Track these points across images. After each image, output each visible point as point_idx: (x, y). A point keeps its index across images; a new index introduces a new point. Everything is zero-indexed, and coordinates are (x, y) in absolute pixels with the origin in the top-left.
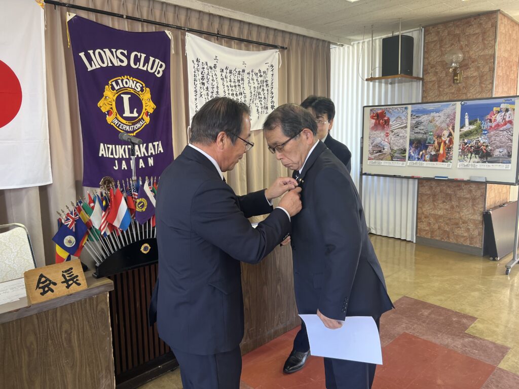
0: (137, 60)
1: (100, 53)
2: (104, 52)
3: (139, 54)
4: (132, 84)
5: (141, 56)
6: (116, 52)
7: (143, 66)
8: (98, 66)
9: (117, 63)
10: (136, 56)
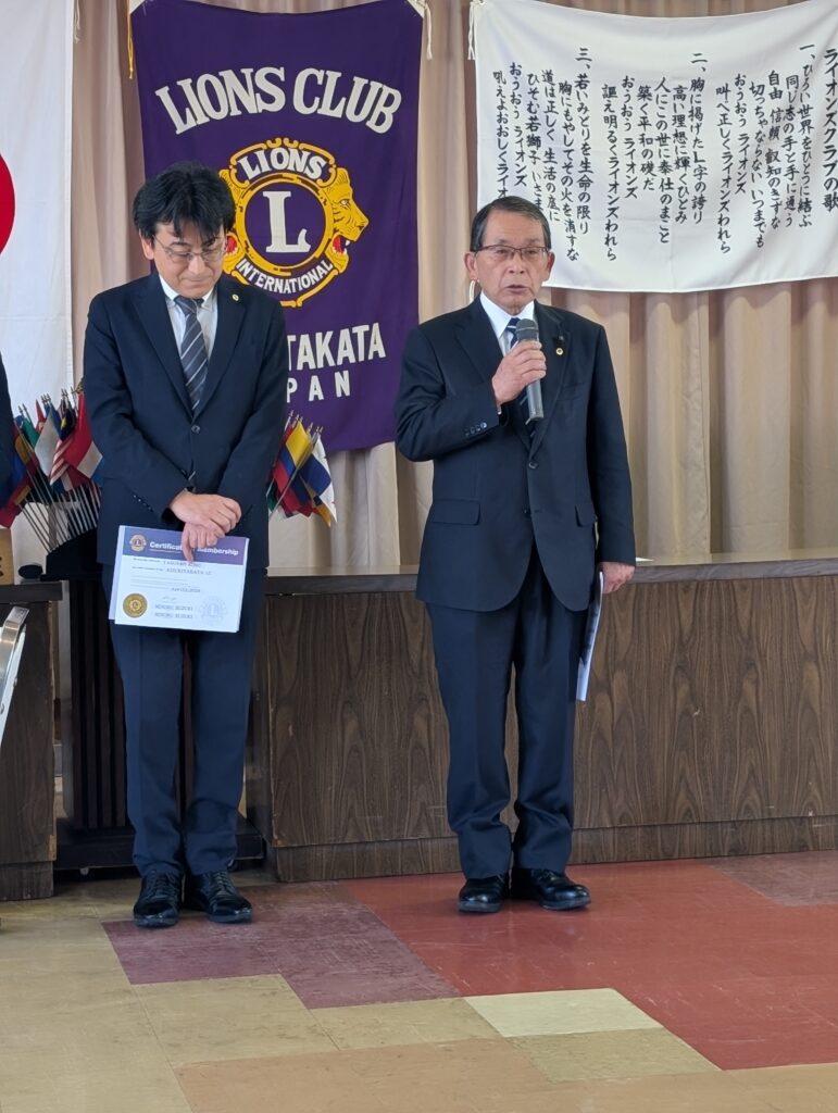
0: (314, 90)
1: (209, 85)
2: (222, 79)
3: (320, 75)
4: (297, 159)
5: (326, 77)
6: (253, 75)
7: (333, 107)
8: (202, 120)
9: (254, 105)
10: (311, 79)
